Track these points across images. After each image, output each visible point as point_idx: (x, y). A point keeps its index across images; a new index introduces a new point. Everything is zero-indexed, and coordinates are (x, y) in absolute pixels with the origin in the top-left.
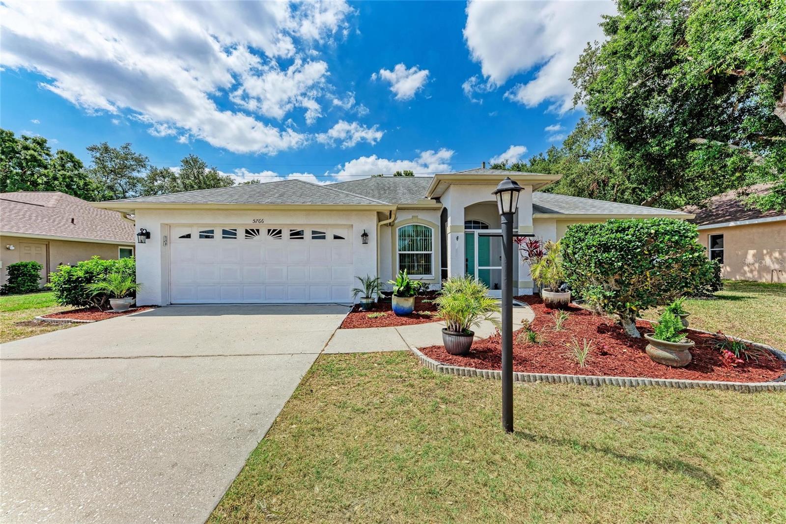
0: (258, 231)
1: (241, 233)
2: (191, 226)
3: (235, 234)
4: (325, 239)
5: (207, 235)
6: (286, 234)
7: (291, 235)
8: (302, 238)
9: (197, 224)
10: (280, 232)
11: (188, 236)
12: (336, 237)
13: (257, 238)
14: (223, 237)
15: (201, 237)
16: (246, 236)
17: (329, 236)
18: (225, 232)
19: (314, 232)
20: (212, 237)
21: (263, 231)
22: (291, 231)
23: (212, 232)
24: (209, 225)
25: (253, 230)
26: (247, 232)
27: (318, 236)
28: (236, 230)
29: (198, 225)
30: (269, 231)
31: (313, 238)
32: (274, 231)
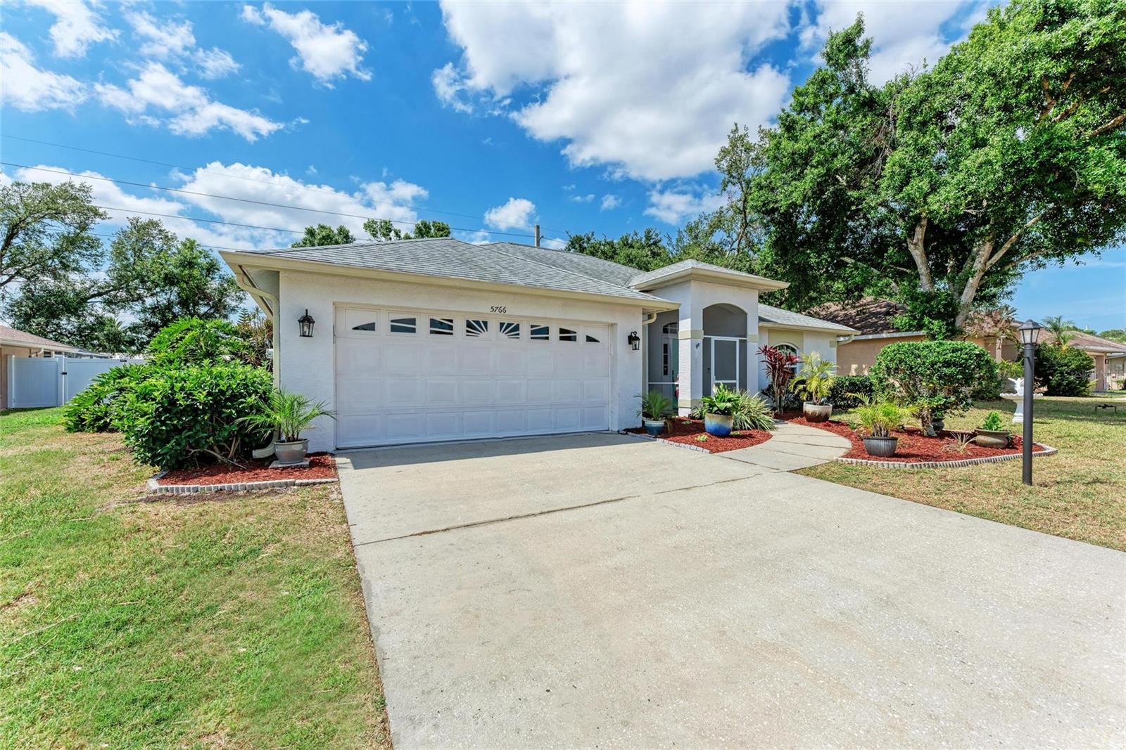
0: (485, 323)
1: (459, 327)
2: (377, 308)
3: (451, 328)
4: (575, 340)
5: (404, 326)
6: (525, 331)
7: (533, 332)
8: (547, 338)
9: (389, 307)
10: (517, 328)
11: (370, 327)
12: (590, 339)
13: (483, 335)
14: (432, 332)
15: (394, 329)
16: (468, 331)
17: (581, 337)
18: (434, 323)
19: (562, 331)
20: (413, 330)
21: (494, 326)
22: (532, 326)
23: (413, 321)
24: (408, 310)
25: (477, 322)
26: (469, 325)
27: (567, 336)
28: (451, 321)
29: (389, 309)
30: (502, 325)
31: (562, 338)
32: (509, 325)
